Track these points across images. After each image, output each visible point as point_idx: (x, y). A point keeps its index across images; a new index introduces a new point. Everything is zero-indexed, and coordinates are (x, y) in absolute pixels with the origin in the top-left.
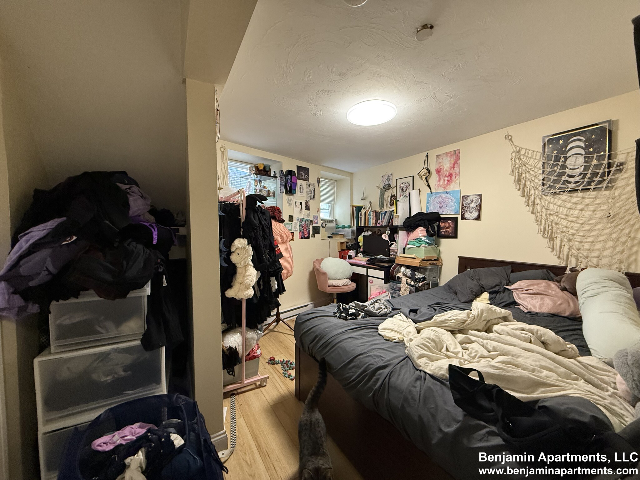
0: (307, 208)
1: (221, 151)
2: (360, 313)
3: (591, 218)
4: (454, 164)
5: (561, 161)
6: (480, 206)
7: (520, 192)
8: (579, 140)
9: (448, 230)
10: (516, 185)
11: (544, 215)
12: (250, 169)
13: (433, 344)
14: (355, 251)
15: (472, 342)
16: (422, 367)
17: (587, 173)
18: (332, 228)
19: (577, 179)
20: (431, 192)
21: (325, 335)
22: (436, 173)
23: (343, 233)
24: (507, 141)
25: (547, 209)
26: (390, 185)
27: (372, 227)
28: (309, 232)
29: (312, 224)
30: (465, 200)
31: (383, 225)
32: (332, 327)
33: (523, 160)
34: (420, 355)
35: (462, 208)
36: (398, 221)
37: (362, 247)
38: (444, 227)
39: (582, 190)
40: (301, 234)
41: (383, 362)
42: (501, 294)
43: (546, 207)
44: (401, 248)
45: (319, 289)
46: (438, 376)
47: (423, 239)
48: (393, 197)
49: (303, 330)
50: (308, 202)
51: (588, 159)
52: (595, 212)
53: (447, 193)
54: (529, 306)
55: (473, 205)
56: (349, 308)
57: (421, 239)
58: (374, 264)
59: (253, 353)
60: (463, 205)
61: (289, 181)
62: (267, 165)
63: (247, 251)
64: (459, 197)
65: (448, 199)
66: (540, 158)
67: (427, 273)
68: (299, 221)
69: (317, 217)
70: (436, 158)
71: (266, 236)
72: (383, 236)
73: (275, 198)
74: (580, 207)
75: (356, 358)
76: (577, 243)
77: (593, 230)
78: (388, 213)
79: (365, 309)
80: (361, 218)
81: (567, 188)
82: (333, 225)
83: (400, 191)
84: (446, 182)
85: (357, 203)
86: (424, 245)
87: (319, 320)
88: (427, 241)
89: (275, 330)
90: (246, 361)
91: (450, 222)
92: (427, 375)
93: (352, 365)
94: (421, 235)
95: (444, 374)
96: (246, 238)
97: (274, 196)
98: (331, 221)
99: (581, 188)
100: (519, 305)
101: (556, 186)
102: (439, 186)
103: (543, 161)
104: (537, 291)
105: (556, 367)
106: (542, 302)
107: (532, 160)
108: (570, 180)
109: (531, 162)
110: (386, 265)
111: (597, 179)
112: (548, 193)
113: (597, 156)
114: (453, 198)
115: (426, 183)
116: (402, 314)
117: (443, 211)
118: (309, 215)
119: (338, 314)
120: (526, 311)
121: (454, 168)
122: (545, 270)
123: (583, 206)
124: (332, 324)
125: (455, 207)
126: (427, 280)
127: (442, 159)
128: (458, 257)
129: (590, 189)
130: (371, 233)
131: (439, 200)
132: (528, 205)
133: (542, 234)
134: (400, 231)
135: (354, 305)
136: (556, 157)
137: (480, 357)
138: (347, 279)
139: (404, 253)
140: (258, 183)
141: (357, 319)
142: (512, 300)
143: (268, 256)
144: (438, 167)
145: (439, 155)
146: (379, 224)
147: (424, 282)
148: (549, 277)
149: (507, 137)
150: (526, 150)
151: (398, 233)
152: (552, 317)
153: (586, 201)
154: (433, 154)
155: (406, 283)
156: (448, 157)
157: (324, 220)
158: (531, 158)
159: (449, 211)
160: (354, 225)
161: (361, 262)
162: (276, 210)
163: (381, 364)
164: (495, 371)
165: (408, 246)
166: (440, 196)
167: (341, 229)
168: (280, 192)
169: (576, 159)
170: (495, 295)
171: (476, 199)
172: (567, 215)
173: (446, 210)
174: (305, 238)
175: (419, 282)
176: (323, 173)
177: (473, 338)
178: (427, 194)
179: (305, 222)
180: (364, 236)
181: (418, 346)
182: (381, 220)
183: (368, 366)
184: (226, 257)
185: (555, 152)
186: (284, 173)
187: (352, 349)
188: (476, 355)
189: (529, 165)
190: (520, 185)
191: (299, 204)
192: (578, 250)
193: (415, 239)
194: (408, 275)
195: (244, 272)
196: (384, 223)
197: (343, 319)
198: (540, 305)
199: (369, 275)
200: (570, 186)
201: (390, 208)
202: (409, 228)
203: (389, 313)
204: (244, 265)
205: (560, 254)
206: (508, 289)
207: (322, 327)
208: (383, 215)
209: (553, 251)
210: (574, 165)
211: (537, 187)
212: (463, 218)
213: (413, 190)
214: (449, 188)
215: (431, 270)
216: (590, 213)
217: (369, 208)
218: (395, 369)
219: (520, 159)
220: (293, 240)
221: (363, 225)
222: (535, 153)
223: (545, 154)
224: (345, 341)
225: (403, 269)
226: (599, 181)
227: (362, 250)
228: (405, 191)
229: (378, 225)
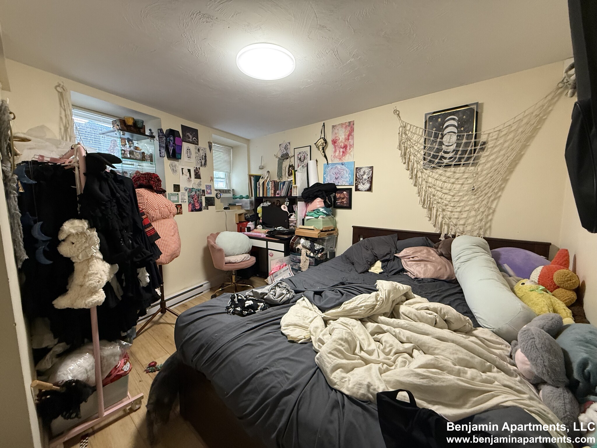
0: (198, 176)
1: (58, 92)
2: (259, 304)
3: (459, 191)
4: (349, 136)
5: (439, 138)
6: (372, 178)
7: (405, 166)
8: (454, 119)
9: (343, 200)
10: (402, 158)
11: (424, 188)
12: (114, 123)
13: (346, 346)
14: (254, 222)
15: (384, 332)
16: (338, 385)
17: (459, 150)
18: (228, 198)
19: (451, 155)
20: (328, 162)
21: (214, 344)
22: (332, 144)
23: (241, 204)
24: (396, 116)
25: (427, 182)
26: (288, 154)
27: (271, 197)
28: (201, 203)
29: (204, 194)
30: (358, 171)
31: (282, 196)
32: (223, 330)
33: (409, 135)
34: (334, 366)
35: (356, 180)
36: (297, 192)
37: (261, 218)
38: (340, 198)
39: (455, 165)
40: (191, 206)
41: (288, 383)
42: (391, 262)
43: (426, 180)
44: (300, 219)
45: (215, 266)
46: (358, 397)
47: (322, 210)
48: (291, 167)
49: (185, 337)
50: (198, 169)
51: (460, 137)
52: (464, 186)
53: (342, 164)
54: (416, 273)
55: (365, 177)
56: (245, 299)
57: (319, 210)
58: (274, 237)
59: (117, 371)
60: (356, 176)
61: (172, 143)
62: (139, 120)
63: (88, 239)
64: (353, 169)
65: (343, 170)
66: (422, 134)
67: (325, 244)
68: (188, 191)
69: (210, 186)
70: (332, 129)
71: (124, 214)
72: (282, 207)
73: (153, 163)
74: (452, 180)
75: (254, 379)
76: (449, 213)
77: (462, 201)
78: (286, 183)
79: (265, 297)
80: (259, 188)
81: (443, 163)
82: (230, 195)
83: (298, 162)
84: (341, 153)
85: (255, 172)
86: (322, 216)
87: (206, 321)
88: (325, 212)
89: (161, 321)
90: (103, 386)
91: (345, 193)
92: (346, 398)
93: (248, 388)
94: (319, 206)
95: (366, 393)
96: (85, 219)
97: (151, 160)
98: (227, 191)
99: (453, 163)
100: (407, 271)
101: (434, 161)
102: (335, 157)
103: (425, 137)
104: (422, 258)
105: (472, 357)
106: (425, 268)
107: (416, 136)
108: (446, 155)
109: (415, 138)
110: (286, 237)
111: (466, 156)
112: (428, 167)
113: (467, 135)
114: (348, 170)
115: (323, 154)
116: (305, 298)
117: (338, 182)
118: (200, 184)
119: (231, 309)
120: (413, 277)
121: (348, 139)
122: (425, 237)
123: (454, 180)
124: (223, 325)
125: (349, 178)
126: (325, 250)
127: (338, 129)
128: (353, 227)
129: (460, 164)
130: (269, 204)
131: (335, 171)
132: (412, 178)
133: (422, 205)
134: (298, 202)
135: (252, 294)
136: (435, 133)
137: (396, 353)
138: (246, 253)
139: (303, 224)
140: (127, 143)
141: (255, 313)
142: (401, 268)
143: (131, 242)
144: (334, 138)
145: (335, 126)
146: (278, 194)
147: (322, 253)
148: (428, 244)
149: (395, 111)
150: (411, 125)
151: (297, 204)
152: (434, 282)
153: (457, 176)
154: (329, 124)
155: (305, 255)
156: (343, 128)
157: (220, 190)
158: (415, 134)
159: (344, 182)
160: (252, 196)
161: (260, 234)
162: (152, 178)
163: (286, 387)
164: (421, 380)
165: (307, 218)
166: (336, 167)
167: (238, 199)
168: (160, 156)
169: (450, 137)
170: (386, 263)
171: (368, 171)
172: (442, 188)
173: (341, 181)
174: (196, 211)
175: (318, 253)
176: (216, 137)
177: (385, 327)
178: (324, 164)
179: (196, 192)
180: (263, 207)
181: (330, 353)
182: (280, 190)
183: (268, 392)
184: (47, 249)
185: (434, 129)
186: (165, 133)
187: (249, 363)
188: (391, 350)
189: (413, 140)
190: (405, 159)
191: (187, 171)
192: (450, 218)
193: (314, 211)
194: (307, 246)
195: (85, 270)
196: (283, 194)
197: (238, 314)
198: (425, 270)
199: (268, 248)
200: (446, 161)
201: (288, 178)
202: (308, 199)
203: (292, 298)
204: (85, 259)
205: (435, 223)
206: (397, 257)
207: (210, 331)
208: (282, 185)
209: (430, 220)
210: (449, 142)
211: (419, 161)
212: (357, 189)
213: (311, 160)
214: (344, 159)
215: (329, 240)
216: (459, 186)
217: (267, 178)
218: (305, 392)
219: (406, 134)
220: (180, 213)
221: (261, 195)
222: (418, 129)
223: (427, 130)
224: (240, 351)
225: (302, 241)
226: (467, 157)
227: (261, 221)
228: (303, 161)
229: (277, 196)
